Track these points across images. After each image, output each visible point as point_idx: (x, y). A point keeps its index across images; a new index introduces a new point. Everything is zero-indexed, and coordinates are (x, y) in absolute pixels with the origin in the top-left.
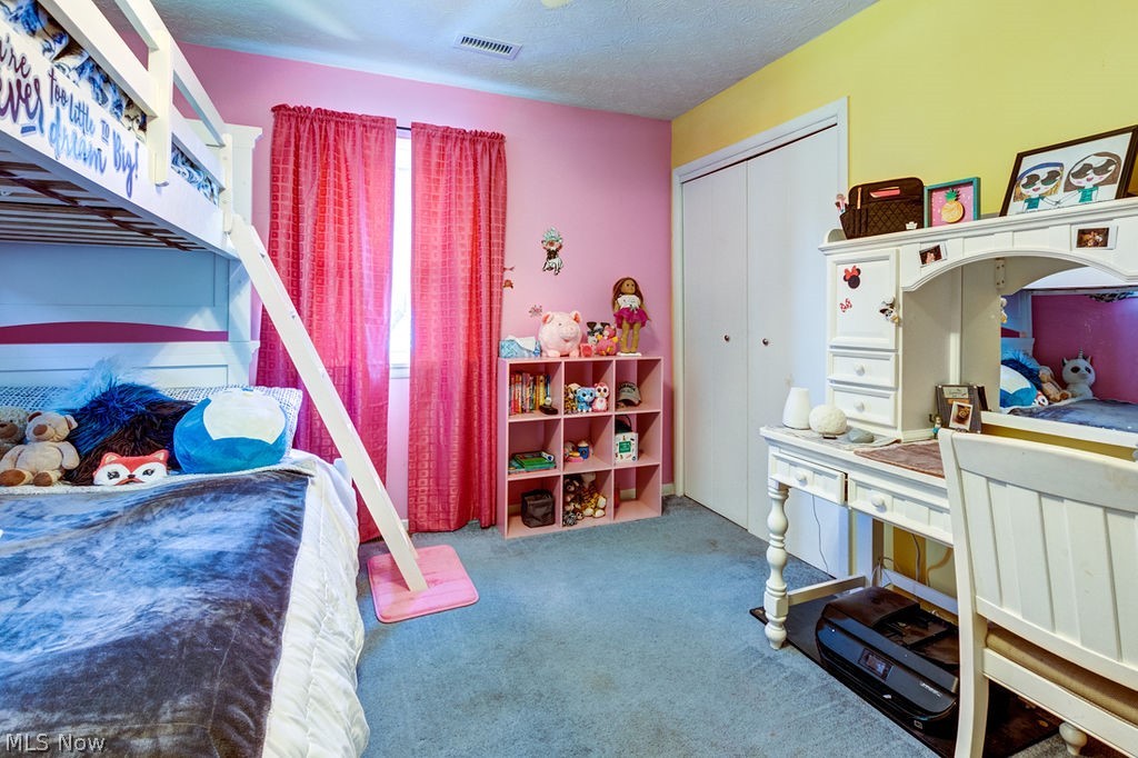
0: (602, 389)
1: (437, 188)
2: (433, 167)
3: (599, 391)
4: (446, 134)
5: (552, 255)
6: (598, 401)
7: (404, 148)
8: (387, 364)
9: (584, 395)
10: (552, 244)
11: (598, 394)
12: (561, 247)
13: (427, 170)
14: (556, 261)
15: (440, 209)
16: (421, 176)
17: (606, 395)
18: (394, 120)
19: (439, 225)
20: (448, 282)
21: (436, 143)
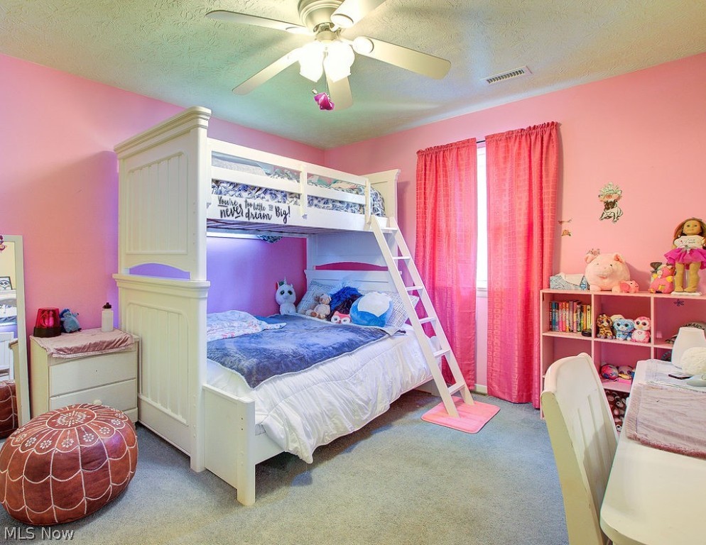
0: (641, 322)
1: (504, 174)
2: (501, 160)
3: (638, 323)
4: (509, 136)
5: (609, 205)
6: (636, 332)
7: (481, 154)
8: (475, 288)
9: (619, 325)
10: (609, 196)
11: (636, 326)
12: (619, 198)
13: (497, 164)
14: (615, 210)
15: (507, 186)
16: (493, 168)
17: (646, 328)
18: (475, 139)
19: (507, 198)
20: (512, 235)
21: (502, 144)
